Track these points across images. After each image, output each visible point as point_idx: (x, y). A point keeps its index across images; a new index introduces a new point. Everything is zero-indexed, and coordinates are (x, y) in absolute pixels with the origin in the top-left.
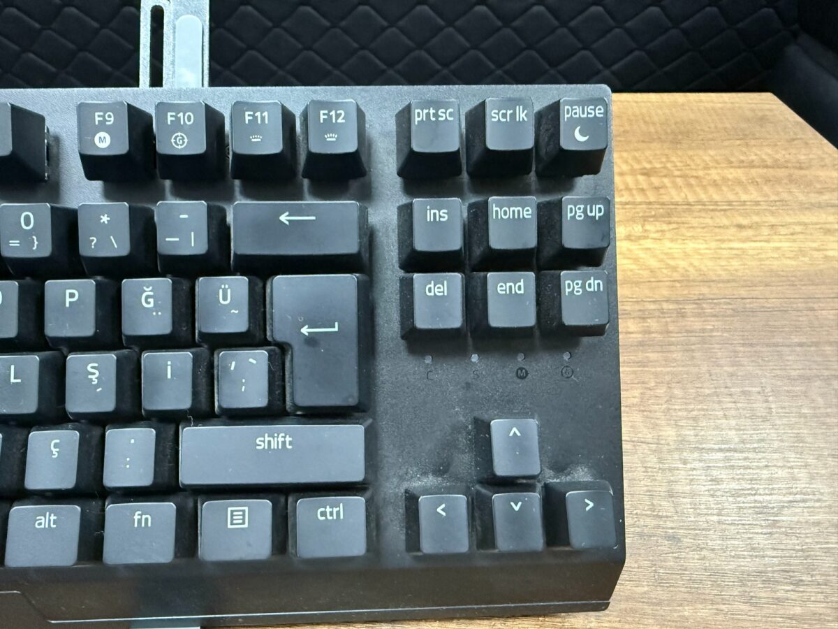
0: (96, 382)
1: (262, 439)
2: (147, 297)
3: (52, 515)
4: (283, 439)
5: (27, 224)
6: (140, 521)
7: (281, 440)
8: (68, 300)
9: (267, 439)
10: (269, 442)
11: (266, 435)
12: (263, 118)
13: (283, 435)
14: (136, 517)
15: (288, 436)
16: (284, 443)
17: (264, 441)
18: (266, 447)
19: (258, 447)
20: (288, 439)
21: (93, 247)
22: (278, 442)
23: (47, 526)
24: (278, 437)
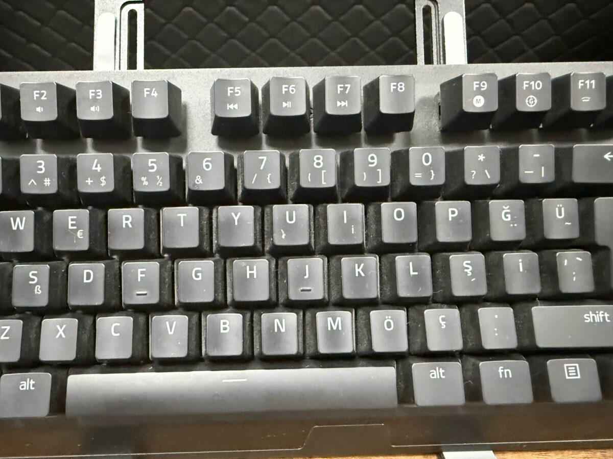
0: (470, 274)
1: (588, 315)
2: (506, 213)
3: (441, 369)
4: (603, 315)
5: (427, 161)
6: (503, 373)
7: (601, 316)
8: (451, 216)
9: (591, 315)
10: (593, 317)
11: (591, 312)
12: (591, 85)
13: (603, 312)
14: (500, 371)
15: (606, 313)
16: (604, 318)
17: (589, 317)
18: (592, 321)
19: (586, 321)
20: (606, 315)
21: (473, 178)
22: (599, 317)
23: (438, 377)
24: (599, 314)
